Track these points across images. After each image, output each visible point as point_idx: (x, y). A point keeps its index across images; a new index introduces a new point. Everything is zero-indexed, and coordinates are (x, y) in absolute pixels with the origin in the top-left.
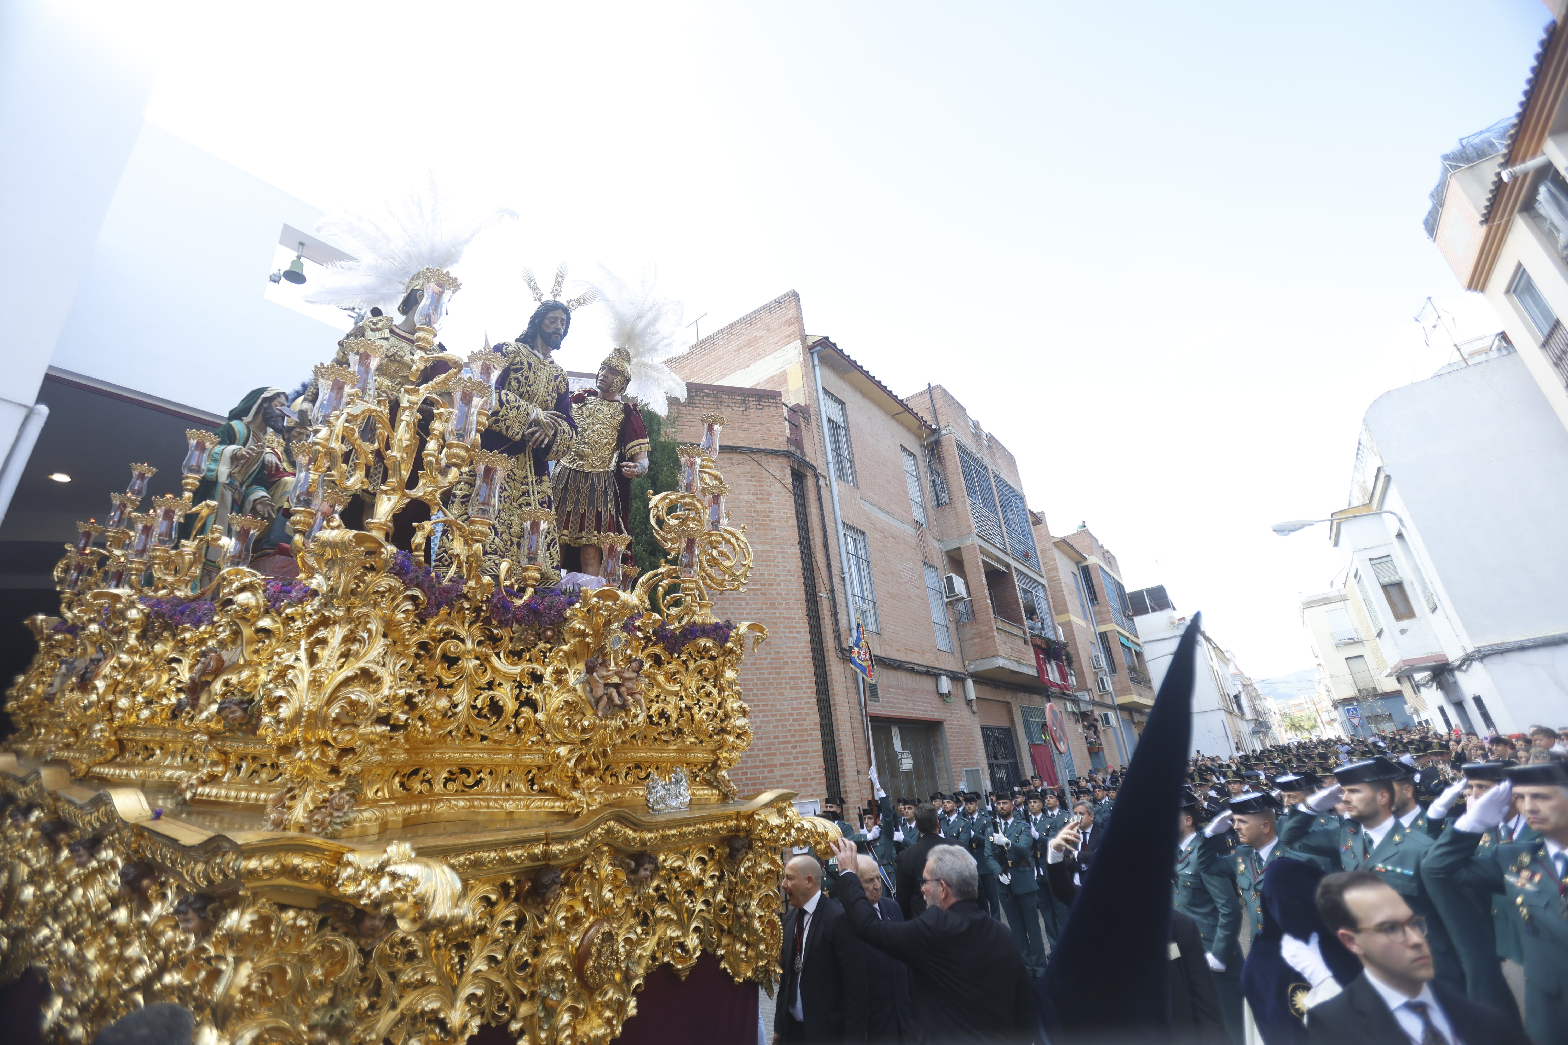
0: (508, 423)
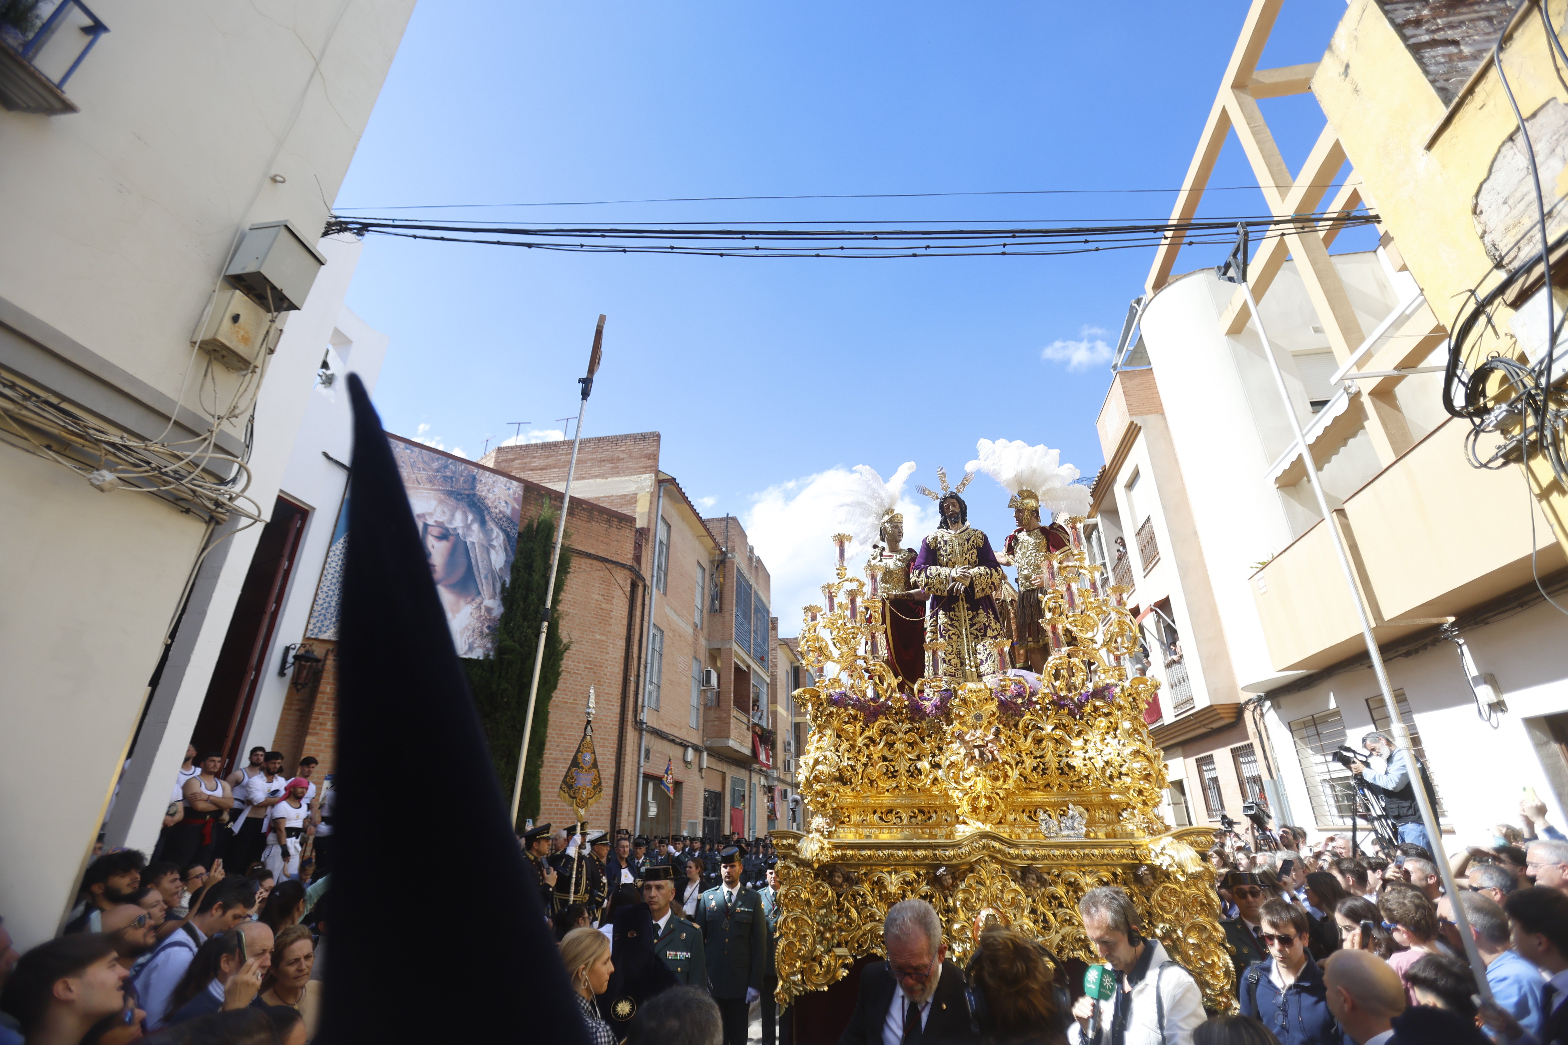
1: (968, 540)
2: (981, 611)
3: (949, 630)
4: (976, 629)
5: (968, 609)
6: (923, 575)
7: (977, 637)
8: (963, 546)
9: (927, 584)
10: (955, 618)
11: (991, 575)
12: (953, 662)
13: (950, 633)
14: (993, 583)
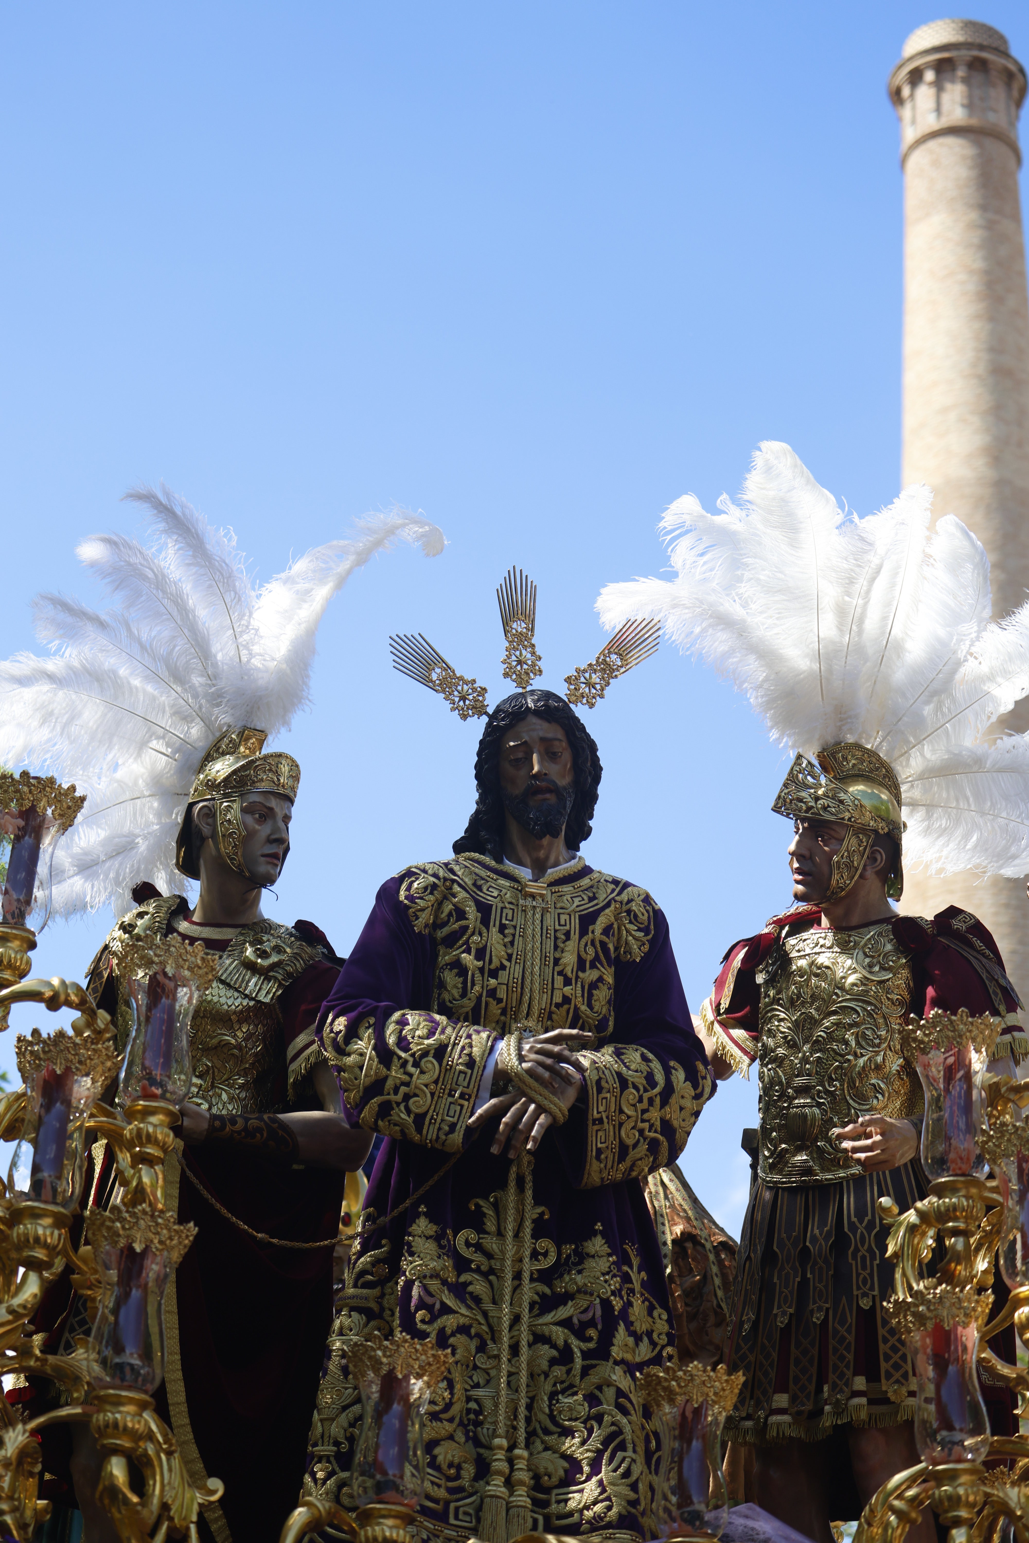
0: (418, 1105)
1: (587, 920)
2: (598, 1245)
3: (446, 1310)
4: (566, 1323)
5: (540, 1230)
6: (364, 1045)
7: (565, 1356)
8: (560, 940)
9: (376, 1087)
10: (477, 1258)
11: (669, 1090)
12: (445, 1453)
13: (450, 1322)
14: (667, 1128)
